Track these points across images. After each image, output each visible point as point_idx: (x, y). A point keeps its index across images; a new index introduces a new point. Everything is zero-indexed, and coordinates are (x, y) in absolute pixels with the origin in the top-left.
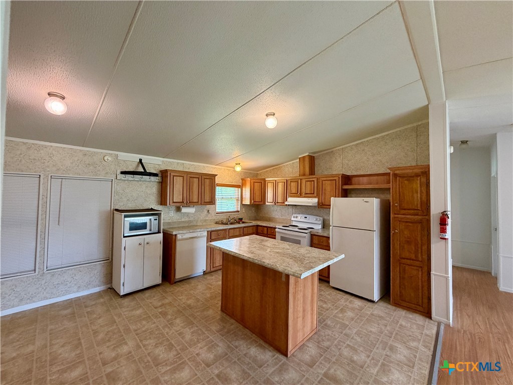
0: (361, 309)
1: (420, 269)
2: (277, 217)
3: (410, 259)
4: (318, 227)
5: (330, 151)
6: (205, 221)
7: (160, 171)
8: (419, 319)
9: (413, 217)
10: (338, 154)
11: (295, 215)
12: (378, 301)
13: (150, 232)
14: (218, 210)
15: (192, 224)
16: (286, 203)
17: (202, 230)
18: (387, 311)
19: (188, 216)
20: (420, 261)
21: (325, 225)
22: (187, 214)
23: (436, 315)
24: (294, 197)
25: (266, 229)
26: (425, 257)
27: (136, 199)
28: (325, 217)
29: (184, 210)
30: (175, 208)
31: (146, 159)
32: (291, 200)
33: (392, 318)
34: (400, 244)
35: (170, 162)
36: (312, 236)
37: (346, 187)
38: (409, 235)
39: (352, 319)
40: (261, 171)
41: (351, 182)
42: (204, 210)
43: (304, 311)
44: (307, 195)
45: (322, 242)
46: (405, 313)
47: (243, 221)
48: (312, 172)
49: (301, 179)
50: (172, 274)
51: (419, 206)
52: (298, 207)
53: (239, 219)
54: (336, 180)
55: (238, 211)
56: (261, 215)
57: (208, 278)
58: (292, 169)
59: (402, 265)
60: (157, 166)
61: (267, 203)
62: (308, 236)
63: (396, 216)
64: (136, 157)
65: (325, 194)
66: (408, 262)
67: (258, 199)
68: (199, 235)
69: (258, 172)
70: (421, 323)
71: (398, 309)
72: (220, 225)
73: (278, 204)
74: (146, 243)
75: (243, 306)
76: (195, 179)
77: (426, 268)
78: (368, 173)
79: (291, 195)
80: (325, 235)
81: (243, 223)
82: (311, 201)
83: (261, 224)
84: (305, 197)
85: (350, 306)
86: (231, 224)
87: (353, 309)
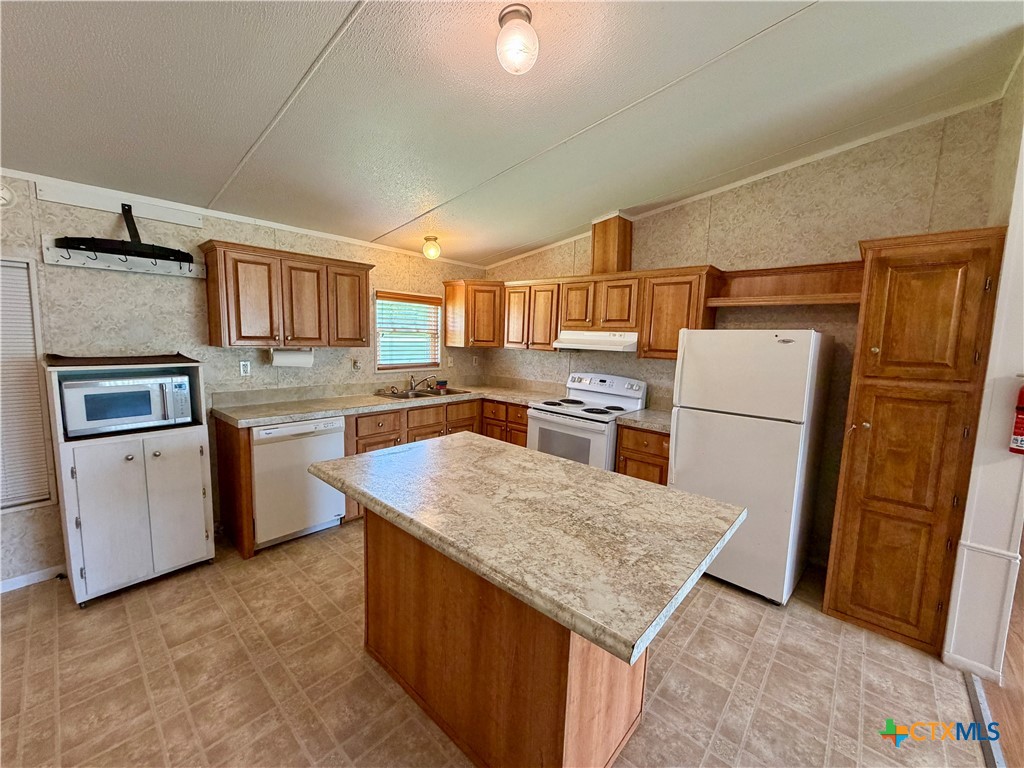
0: (751, 630)
1: (924, 531)
2: (532, 378)
3: (899, 503)
4: (633, 407)
5: (679, 204)
6: (348, 387)
7: (199, 246)
8: (907, 661)
9: (922, 385)
10: (697, 215)
11: (577, 375)
12: (788, 601)
13: (165, 423)
14: (382, 361)
15: (309, 397)
16: (555, 345)
17: (330, 413)
18: (818, 634)
19: (296, 374)
20: (927, 509)
21: (653, 401)
22: (296, 371)
23: (955, 653)
24: (576, 328)
25: (504, 407)
26: (946, 499)
27: (126, 328)
28: (653, 382)
29: (279, 359)
30: (254, 354)
31: (145, 207)
32: (568, 338)
33: (838, 657)
34: (871, 461)
35: (228, 222)
36: (621, 429)
37: (715, 302)
38: (902, 437)
39: (734, 668)
40: (493, 266)
41: (729, 291)
42: (345, 361)
43: (611, 687)
44: (612, 324)
45: (646, 446)
46: (868, 640)
47: (448, 387)
48: (625, 263)
49: (596, 283)
50: (245, 532)
51: (949, 353)
52: (583, 354)
53: (439, 383)
54: (690, 283)
55: (436, 364)
56: (493, 374)
57: (352, 536)
58: (574, 257)
59: (869, 515)
60: (187, 231)
61: (506, 345)
62: (609, 430)
63: (869, 382)
64: (111, 200)
65: (658, 319)
66: (892, 509)
67: (484, 334)
68: (321, 427)
69: (487, 268)
70: (917, 675)
71: (847, 626)
72: (389, 400)
73: (535, 347)
74: (149, 454)
75: (422, 653)
76: (307, 274)
77: (942, 530)
78: (779, 265)
79: (570, 323)
80: (656, 427)
81: (449, 392)
82: (621, 339)
83: (491, 397)
84: (603, 329)
85: (721, 618)
86: (417, 396)
87: (729, 630)
